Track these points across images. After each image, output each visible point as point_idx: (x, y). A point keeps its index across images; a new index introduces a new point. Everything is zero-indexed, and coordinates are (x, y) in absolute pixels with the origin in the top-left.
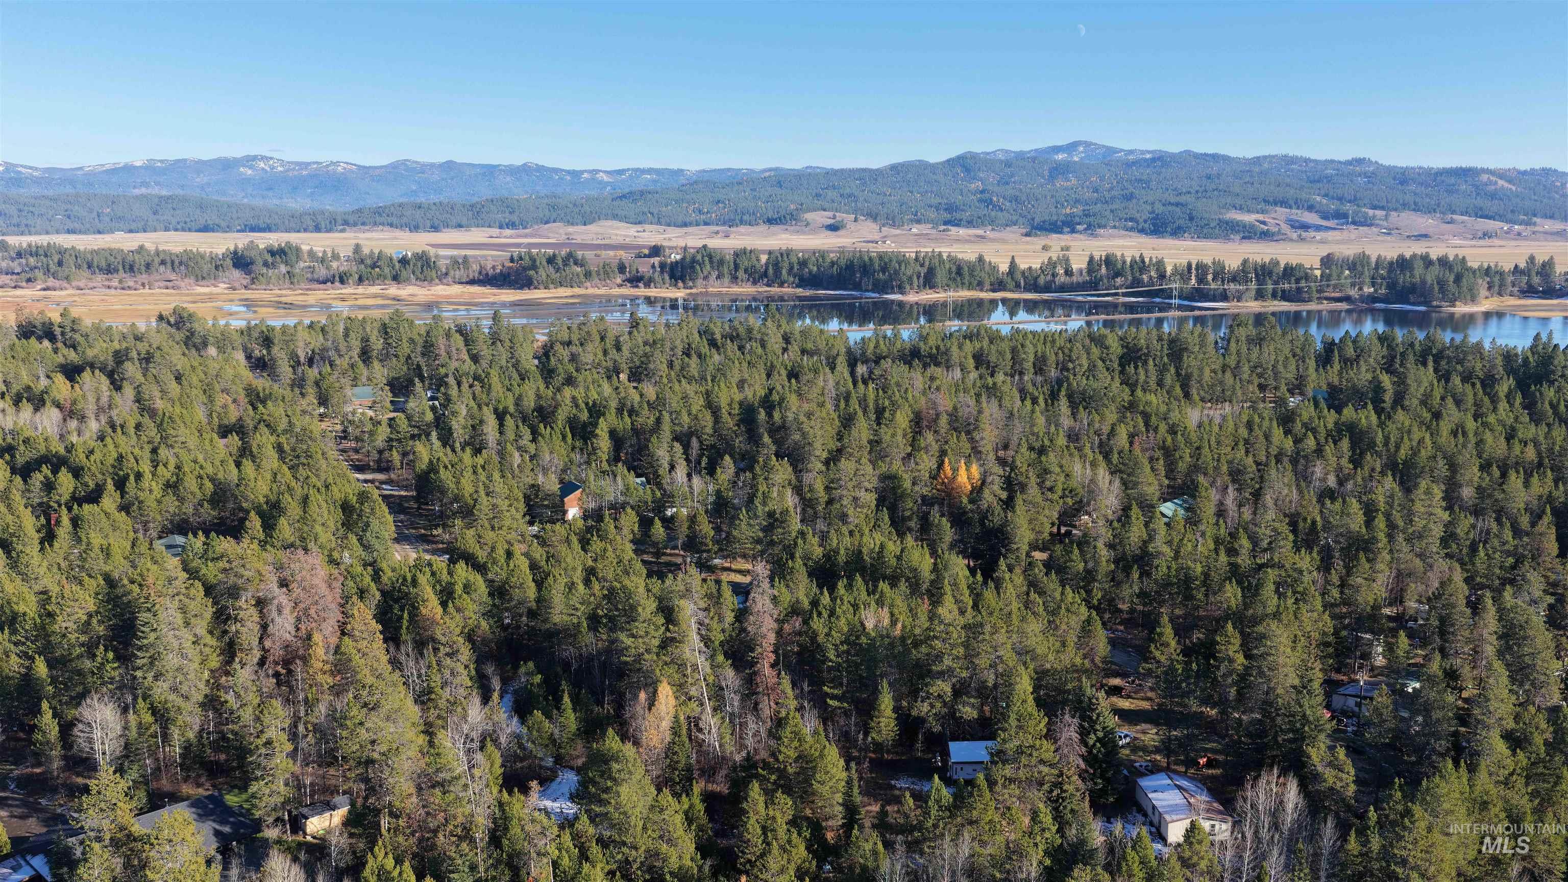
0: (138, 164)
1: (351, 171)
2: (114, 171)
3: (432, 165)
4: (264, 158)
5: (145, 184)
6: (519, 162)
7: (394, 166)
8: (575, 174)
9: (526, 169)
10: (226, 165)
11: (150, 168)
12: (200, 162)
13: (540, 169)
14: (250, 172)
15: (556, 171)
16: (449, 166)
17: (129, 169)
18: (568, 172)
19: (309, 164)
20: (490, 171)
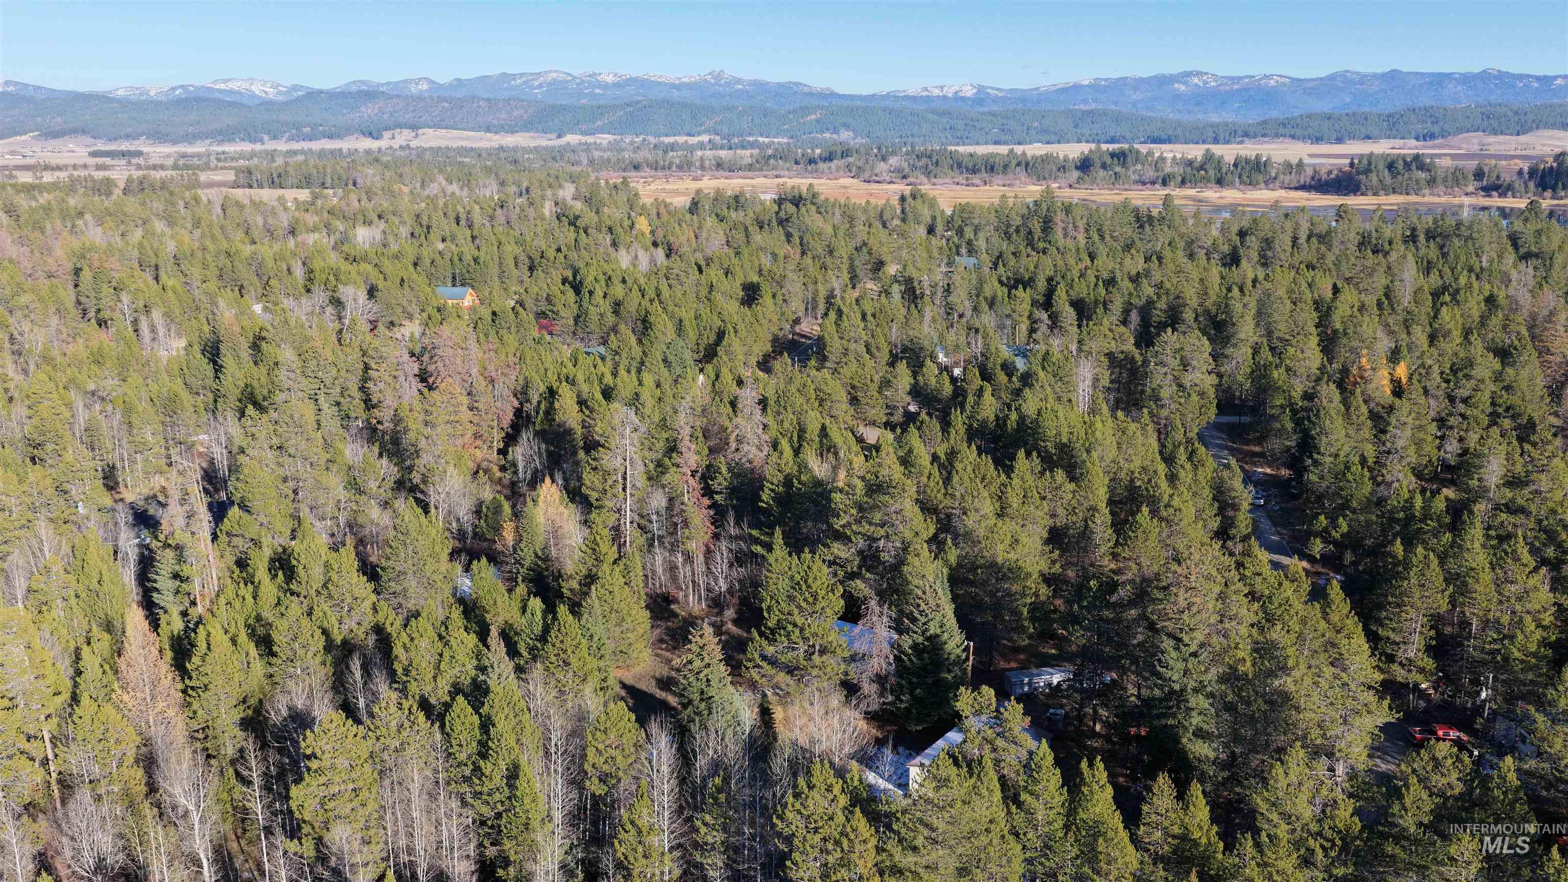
0: (1086, 83)
1: (1284, 84)
2: (1064, 90)
3: (1374, 76)
4: (1198, 74)
5: (1085, 101)
6: (1476, 69)
7: (1332, 77)
8: (1545, 80)
9: (1484, 76)
10: (1163, 81)
11: (1095, 86)
12: (1142, 80)
13: (1502, 76)
14: (1183, 88)
15: (1521, 77)
16: (1393, 76)
17: (1076, 87)
18: (1538, 78)
19: (1241, 78)
20: (1439, 80)
